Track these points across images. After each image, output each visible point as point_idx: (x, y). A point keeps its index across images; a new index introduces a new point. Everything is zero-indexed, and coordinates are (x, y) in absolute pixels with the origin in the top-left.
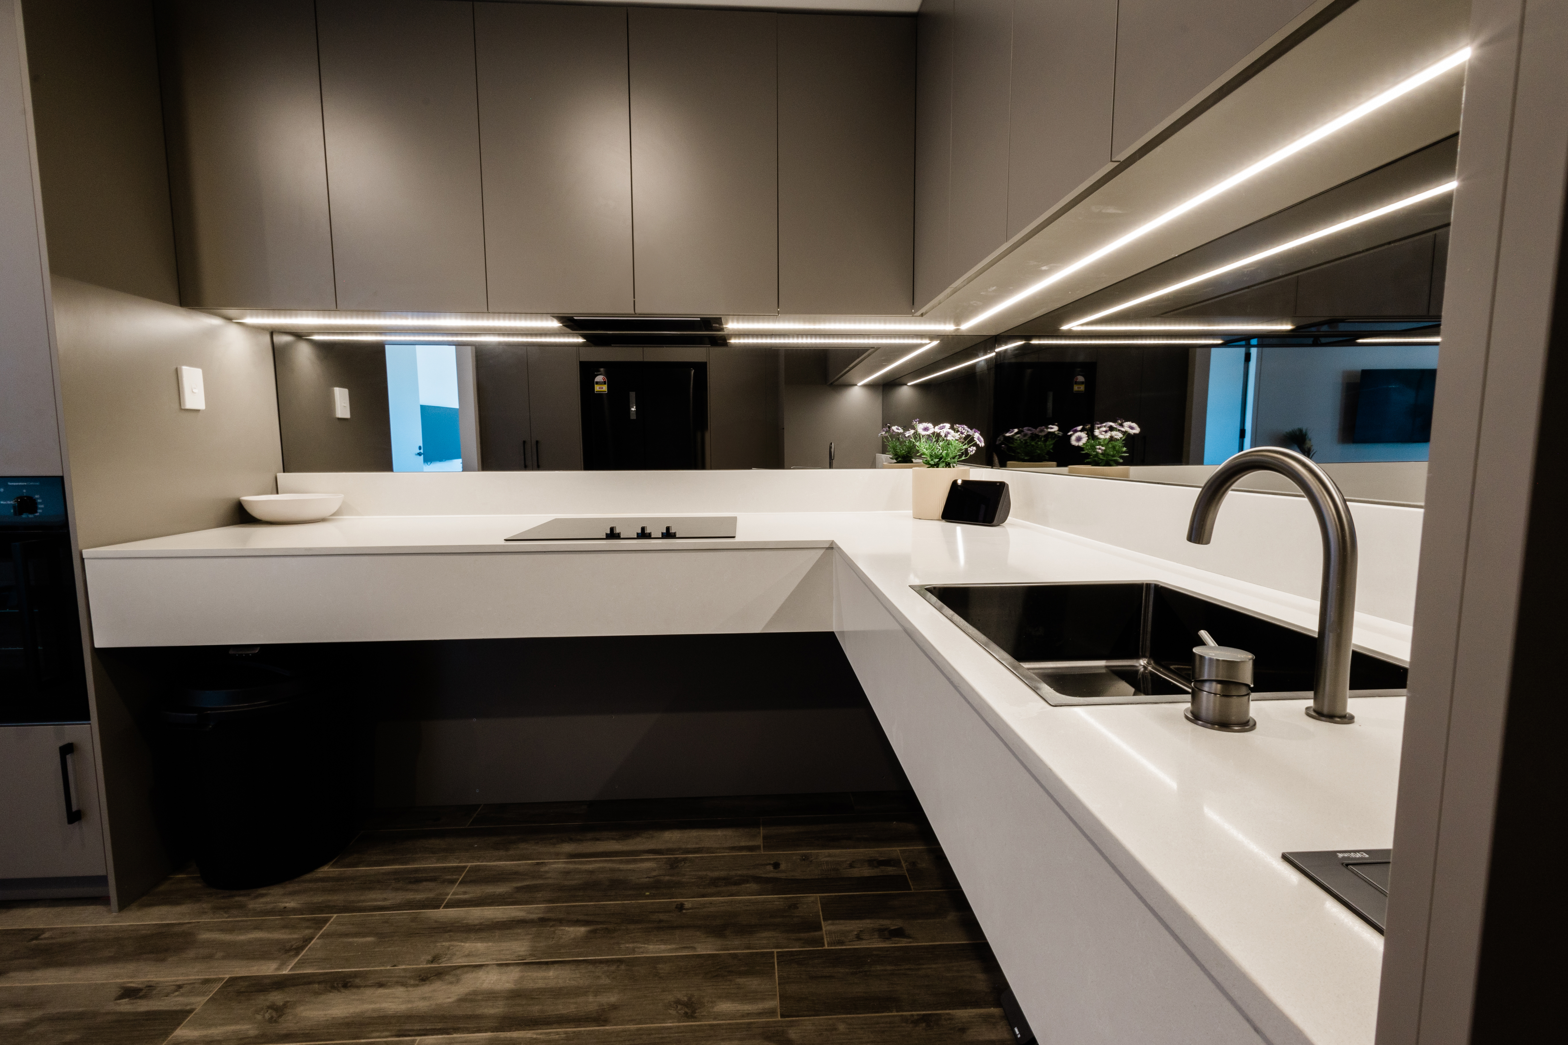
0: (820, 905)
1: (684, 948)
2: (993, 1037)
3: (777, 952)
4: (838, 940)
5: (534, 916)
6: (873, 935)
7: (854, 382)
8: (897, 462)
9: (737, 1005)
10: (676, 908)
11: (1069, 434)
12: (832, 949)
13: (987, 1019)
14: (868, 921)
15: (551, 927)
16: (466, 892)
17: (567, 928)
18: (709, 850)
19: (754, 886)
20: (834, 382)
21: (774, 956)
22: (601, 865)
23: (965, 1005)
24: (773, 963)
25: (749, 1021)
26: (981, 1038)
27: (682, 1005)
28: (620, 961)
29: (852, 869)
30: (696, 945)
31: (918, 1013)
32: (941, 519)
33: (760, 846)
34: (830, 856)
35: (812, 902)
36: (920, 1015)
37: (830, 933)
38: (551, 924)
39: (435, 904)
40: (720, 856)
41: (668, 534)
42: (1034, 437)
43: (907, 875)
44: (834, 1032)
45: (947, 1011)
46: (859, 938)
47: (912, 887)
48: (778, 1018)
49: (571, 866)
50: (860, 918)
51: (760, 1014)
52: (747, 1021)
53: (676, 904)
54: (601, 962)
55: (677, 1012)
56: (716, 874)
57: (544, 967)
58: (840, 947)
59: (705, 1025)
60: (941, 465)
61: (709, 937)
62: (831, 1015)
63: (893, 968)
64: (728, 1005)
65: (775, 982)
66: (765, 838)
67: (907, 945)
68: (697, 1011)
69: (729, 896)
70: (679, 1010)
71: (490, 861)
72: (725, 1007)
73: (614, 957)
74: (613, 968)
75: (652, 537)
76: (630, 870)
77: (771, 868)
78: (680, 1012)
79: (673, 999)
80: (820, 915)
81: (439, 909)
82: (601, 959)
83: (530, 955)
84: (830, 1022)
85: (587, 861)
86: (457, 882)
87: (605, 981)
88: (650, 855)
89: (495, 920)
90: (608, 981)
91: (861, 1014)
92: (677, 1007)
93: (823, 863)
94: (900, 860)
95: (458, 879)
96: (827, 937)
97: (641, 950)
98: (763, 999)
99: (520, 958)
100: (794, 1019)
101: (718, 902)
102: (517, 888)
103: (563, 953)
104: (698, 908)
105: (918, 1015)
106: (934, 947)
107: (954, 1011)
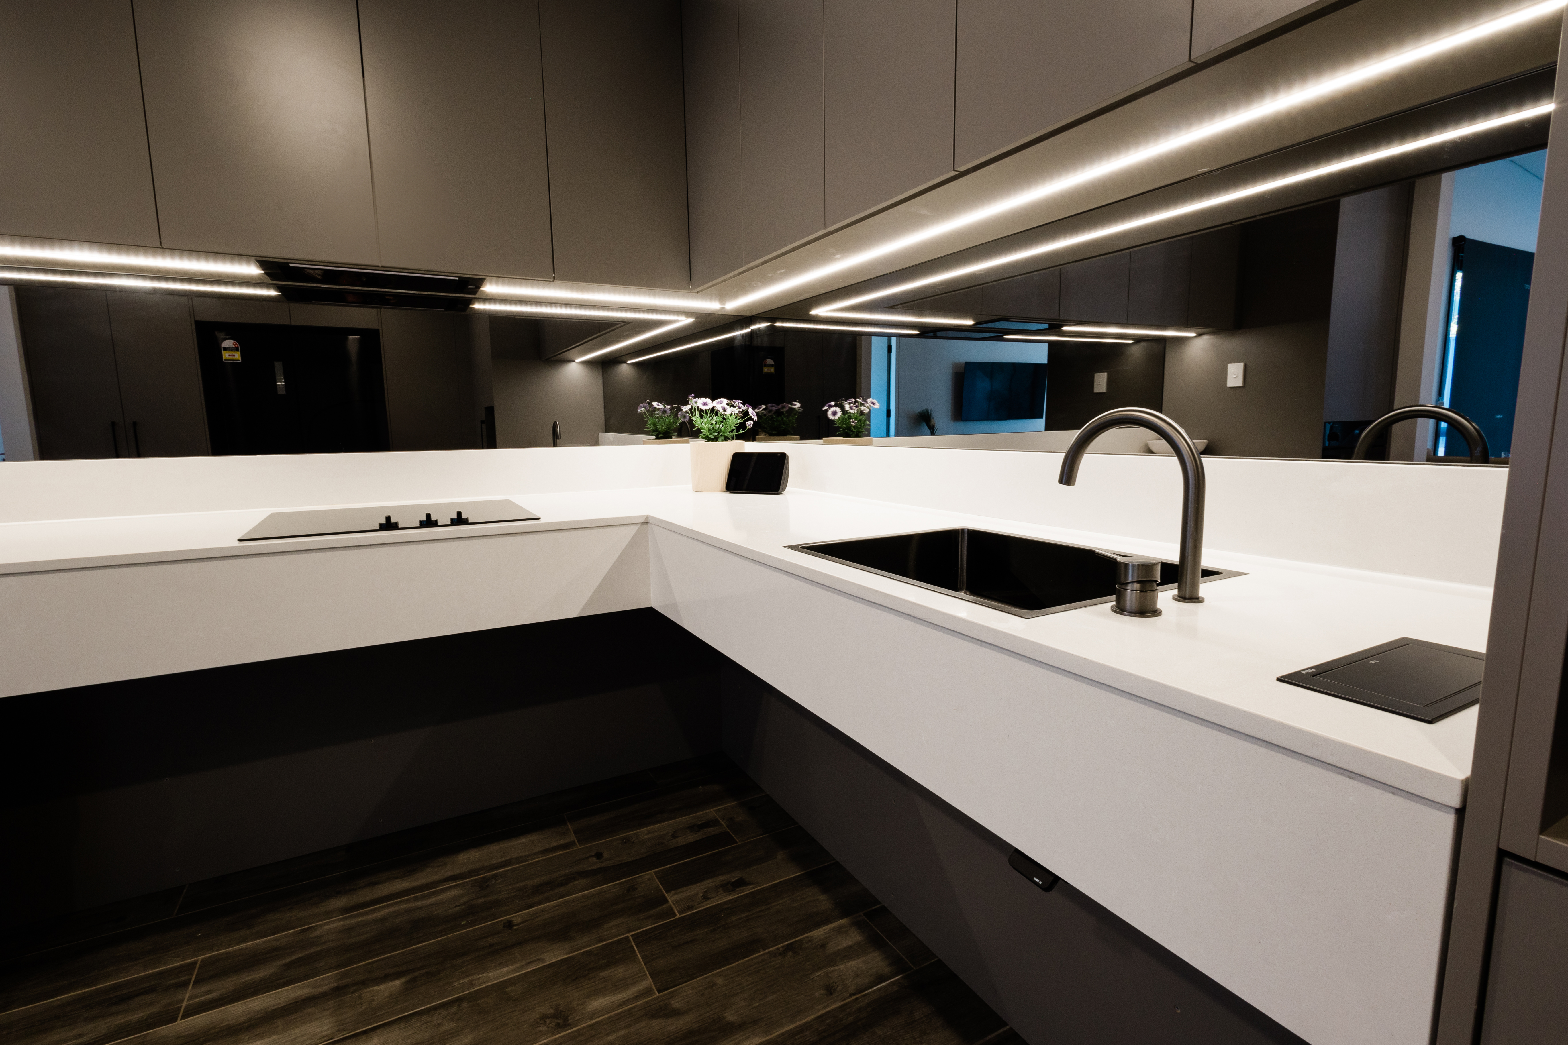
0: (657, 880)
1: (529, 963)
2: (850, 943)
3: (632, 936)
4: (688, 906)
5: (326, 988)
6: (718, 892)
7: (572, 358)
8: (657, 438)
9: (609, 997)
10: (504, 927)
11: (824, 409)
12: (685, 916)
13: (839, 931)
14: (709, 881)
15: (353, 993)
16: (209, 991)
17: (375, 988)
18: (518, 860)
19: (583, 882)
20: (550, 358)
21: (630, 940)
22: (392, 909)
23: (818, 925)
24: (633, 946)
25: (628, 1007)
26: (840, 947)
27: (549, 1018)
28: (459, 1000)
29: (676, 839)
30: (542, 956)
31: (782, 945)
32: (725, 490)
33: (574, 842)
34: (649, 832)
35: (649, 879)
36: (784, 946)
37: (677, 902)
38: (352, 989)
39: (170, 1017)
40: (534, 862)
41: (459, 520)
42: (779, 413)
43: (729, 831)
44: (714, 988)
45: (806, 935)
46: (706, 898)
47: (737, 840)
48: (655, 994)
49: (353, 921)
50: (701, 880)
51: (637, 997)
52: (626, 1008)
53: (503, 923)
54: (435, 1008)
55: (548, 1027)
56: (537, 881)
57: (364, 1037)
58: (691, 912)
59: (584, 1028)
60: (720, 439)
61: (554, 943)
62: (706, 974)
63: (747, 914)
64: (601, 1001)
65: (640, 963)
66: (576, 832)
67: (751, 891)
68: (569, 1018)
69: (559, 899)
70: (549, 1024)
71: (229, 946)
72: (598, 1003)
73: (450, 998)
74: (454, 1009)
75: (439, 524)
76: (432, 905)
77: (594, 859)
78: (551, 1025)
79: (538, 1016)
80: (661, 889)
81: (176, 1021)
82: (434, 1005)
83: (338, 1031)
84: (708, 980)
85: (372, 910)
86: (190, 983)
87: (448, 1026)
88: (449, 882)
89: (269, 1010)
90: (452, 1025)
91: (732, 963)
92: (546, 1022)
93: (647, 841)
94: (717, 819)
95: (191, 979)
96: (675, 907)
97: (481, 981)
98: (634, 983)
99: (326, 1038)
100: (672, 989)
101: (551, 907)
102: (285, 965)
103: (382, 1015)
104: (529, 920)
105: (782, 947)
106: (776, 885)
107: (812, 933)
